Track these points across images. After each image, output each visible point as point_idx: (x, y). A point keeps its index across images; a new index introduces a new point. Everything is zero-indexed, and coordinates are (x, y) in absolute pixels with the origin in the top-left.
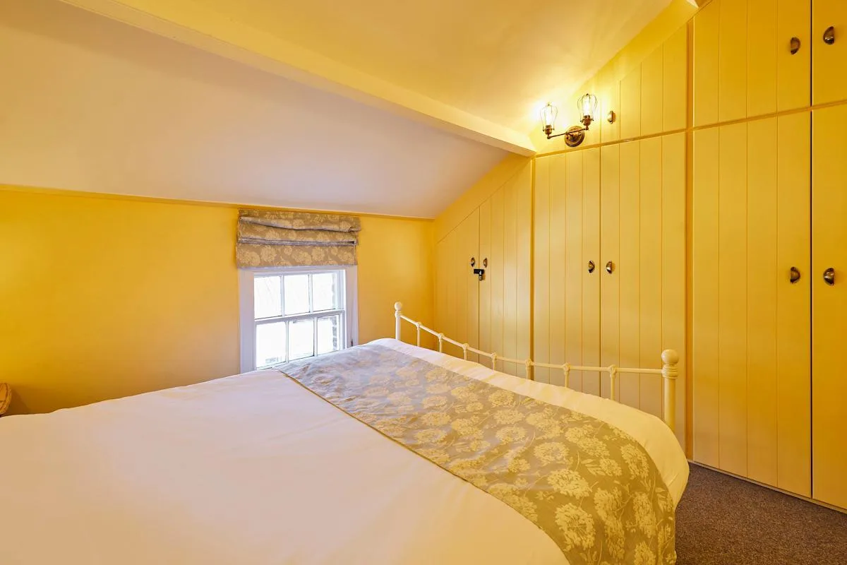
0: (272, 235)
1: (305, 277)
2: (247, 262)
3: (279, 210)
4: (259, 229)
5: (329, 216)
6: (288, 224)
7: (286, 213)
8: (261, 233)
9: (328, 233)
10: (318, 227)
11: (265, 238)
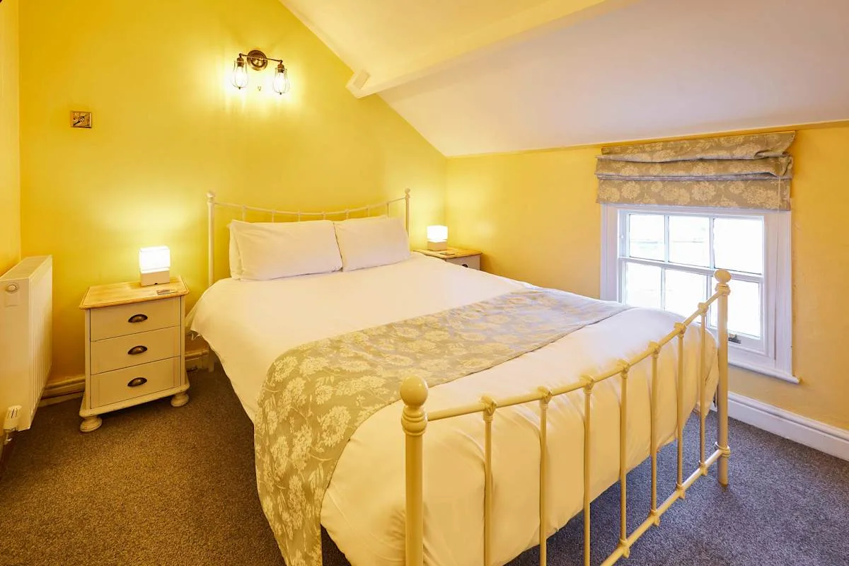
0: (628, 171)
1: (705, 221)
2: (605, 198)
3: (643, 143)
4: (615, 165)
5: (722, 139)
6: (645, 157)
7: (653, 144)
8: (617, 170)
9: (716, 163)
10: (699, 156)
11: (620, 174)
